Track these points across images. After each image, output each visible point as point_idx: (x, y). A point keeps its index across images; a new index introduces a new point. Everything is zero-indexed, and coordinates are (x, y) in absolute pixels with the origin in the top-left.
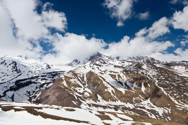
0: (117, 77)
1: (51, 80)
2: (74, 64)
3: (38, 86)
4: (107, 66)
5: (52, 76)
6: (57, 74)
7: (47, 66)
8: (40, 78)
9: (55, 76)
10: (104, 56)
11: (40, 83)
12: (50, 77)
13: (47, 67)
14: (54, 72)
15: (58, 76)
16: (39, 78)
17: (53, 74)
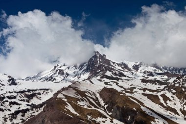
0: (161, 98)
1: (28, 105)
2: (57, 78)
3: (7, 116)
4: (128, 80)
5: (26, 98)
6: (34, 95)
7: (10, 80)
8: (7, 101)
9: (32, 98)
10: (114, 63)
11: (10, 111)
12: (24, 100)
13: (10, 82)
14: (29, 91)
15: (38, 98)
16: (5, 100)
17: (27, 93)
